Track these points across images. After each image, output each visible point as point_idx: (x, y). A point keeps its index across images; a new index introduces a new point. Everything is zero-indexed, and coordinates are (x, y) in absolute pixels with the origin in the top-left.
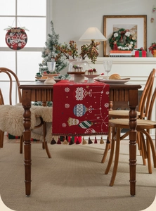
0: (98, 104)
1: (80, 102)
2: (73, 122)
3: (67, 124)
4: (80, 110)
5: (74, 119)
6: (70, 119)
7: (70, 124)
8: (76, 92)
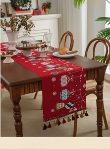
0: (78, 86)
1: (64, 88)
2: (60, 106)
3: (55, 109)
4: (65, 94)
5: (61, 103)
6: (58, 104)
7: (58, 108)
8: (61, 80)
